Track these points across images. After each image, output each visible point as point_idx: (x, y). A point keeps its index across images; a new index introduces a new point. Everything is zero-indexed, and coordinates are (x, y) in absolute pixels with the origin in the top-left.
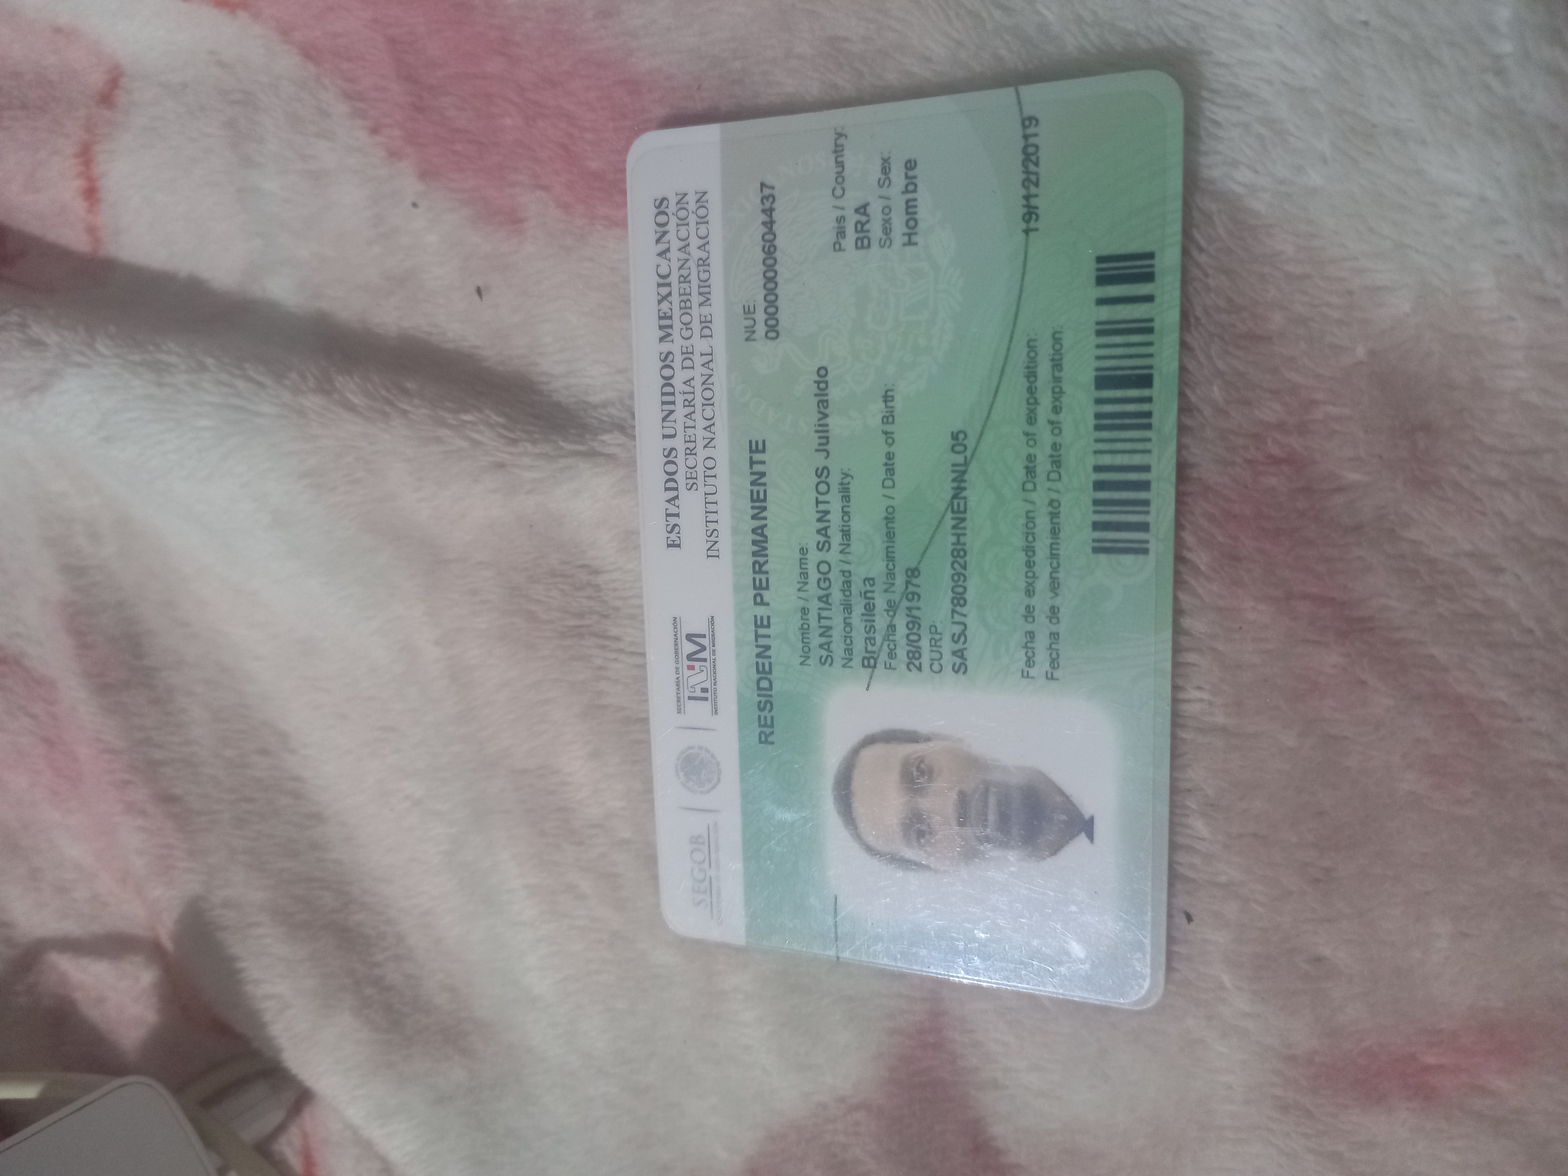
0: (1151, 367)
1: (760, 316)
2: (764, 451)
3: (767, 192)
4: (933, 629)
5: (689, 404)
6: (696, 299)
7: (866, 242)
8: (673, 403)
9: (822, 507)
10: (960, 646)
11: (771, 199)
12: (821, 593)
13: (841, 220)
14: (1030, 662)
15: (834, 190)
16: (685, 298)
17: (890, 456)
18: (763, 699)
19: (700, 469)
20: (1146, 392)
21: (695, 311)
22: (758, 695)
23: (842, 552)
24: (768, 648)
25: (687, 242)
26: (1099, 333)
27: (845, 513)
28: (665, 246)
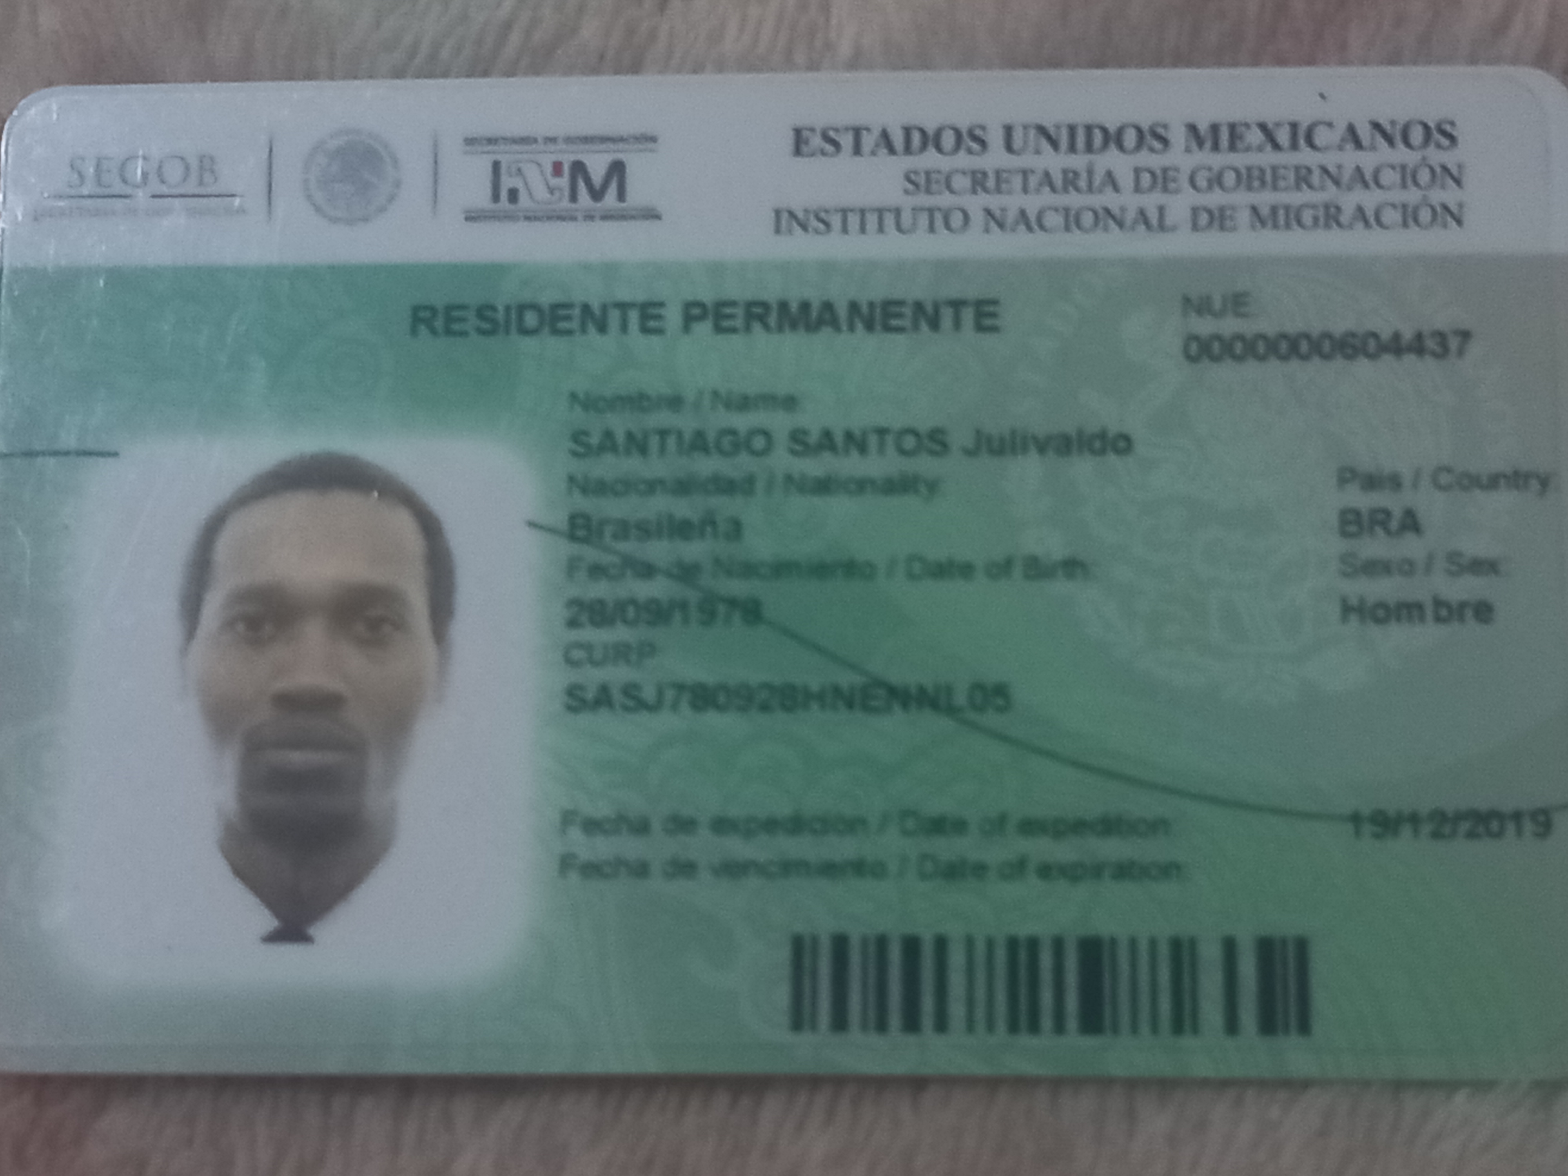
0: (1116, 1030)
1: (1229, 326)
2: (980, 328)
3: (1454, 343)
4: (648, 650)
5: (1070, 180)
6: (1265, 199)
7: (1353, 529)
8: (1072, 148)
9: (873, 441)
10: (617, 696)
11: (1438, 349)
12: (711, 436)
13: (1395, 482)
14: (592, 826)
15: (1449, 470)
16: (1268, 177)
17: (966, 570)
18: (500, 316)
19: (945, 200)
20: (1072, 1023)
21: (1242, 198)
22: (508, 309)
23: (789, 478)
24: (602, 328)
25: (1372, 184)
26: (1176, 945)
27: (861, 486)
28: (1365, 140)
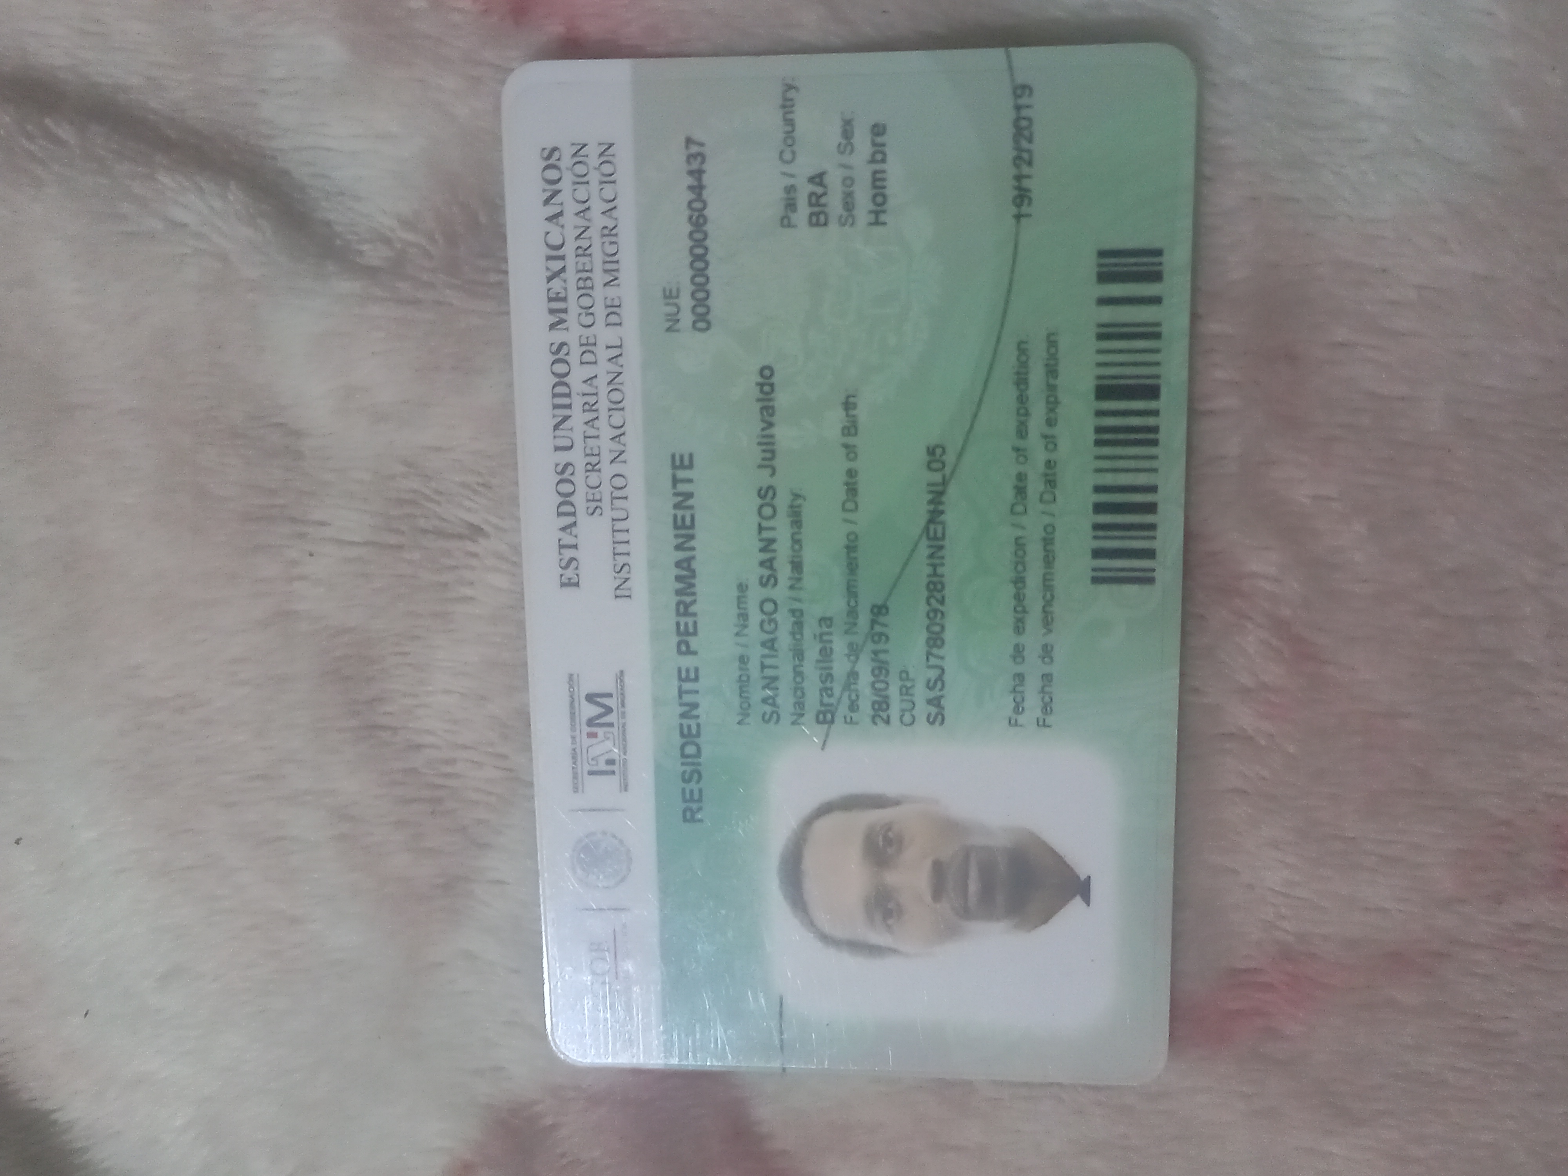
0: (1157, 376)
1: (686, 302)
2: (691, 466)
3: (694, 149)
4: (904, 675)
5: (589, 407)
6: (599, 277)
7: (822, 218)
8: (569, 406)
9: (766, 534)
10: (936, 693)
11: (699, 159)
12: (766, 637)
13: (790, 190)
14: (1018, 709)
15: (781, 153)
16: (585, 275)
17: (851, 473)
18: (688, 769)
19: (606, 490)
20: (1152, 405)
21: (599, 293)
22: (683, 764)
23: (792, 587)
24: (695, 706)
25: (587, 205)
26: (1101, 337)
27: (796, 541)
28: (556, 210)
